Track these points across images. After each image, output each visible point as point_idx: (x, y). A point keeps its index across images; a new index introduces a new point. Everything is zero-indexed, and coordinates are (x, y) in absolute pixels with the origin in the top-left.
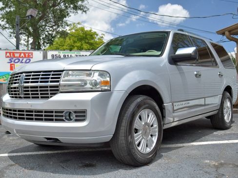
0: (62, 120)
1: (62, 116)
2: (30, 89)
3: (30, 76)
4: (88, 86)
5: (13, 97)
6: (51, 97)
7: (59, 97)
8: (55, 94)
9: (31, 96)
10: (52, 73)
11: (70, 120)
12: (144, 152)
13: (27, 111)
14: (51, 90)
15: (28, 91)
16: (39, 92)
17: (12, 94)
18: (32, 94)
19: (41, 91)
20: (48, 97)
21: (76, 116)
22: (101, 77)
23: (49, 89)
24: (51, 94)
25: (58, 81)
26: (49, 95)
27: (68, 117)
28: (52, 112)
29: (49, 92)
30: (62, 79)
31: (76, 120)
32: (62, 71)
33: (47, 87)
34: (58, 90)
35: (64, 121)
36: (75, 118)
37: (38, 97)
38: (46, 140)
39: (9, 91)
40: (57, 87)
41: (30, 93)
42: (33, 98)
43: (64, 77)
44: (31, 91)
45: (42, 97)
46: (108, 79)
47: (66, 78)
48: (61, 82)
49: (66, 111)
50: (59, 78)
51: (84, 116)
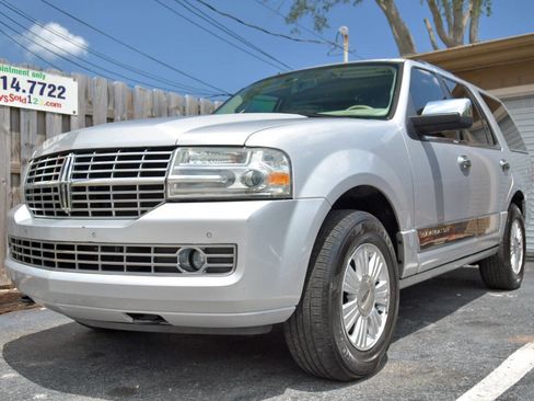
0: (174, 271)
1: (174, 260)
2: (88, 193)
3: (88, 159)
4: (238, 185)
5: (39, 213)
6: (143, 212)
7: (163, 213)
8: (154, 205)
9: (90, 210)
10: (146, 153)
11: (193, 269)
12: (363, 348)
13: (81, 248)
14: (142, 196)
15: (84, 197)
16: (112, 201)
17: (38, 206)
18: (93, 205)
19: (116, 197)
20: (135, 213)
21: (210, 260)
22: (269, 164)
23: (138, 192)
24: (143, 205)
25: (162, 174)
26: (139, 209)
27: (187, 264)
28: (148, 250)
29: (138, 201)
30: (173, 167)
31: (210, 271)
32: (172, 148)
33: (133, 187)
34: (161, 196)
35: (180, 272)
36: (207, 265)
37: (109, 214)
38: (130, 320)
39: (28, 199)
40: (160, 187)
41: (88, 201)
42: (94, 214)
43: (176, 164)
44: (92, 197)
45: (118, 214)
46: (286, 169)
47: (182, 166)
48: (170, 177)
49: (183, 247)
50: (165, 165)
51: (230, 260)
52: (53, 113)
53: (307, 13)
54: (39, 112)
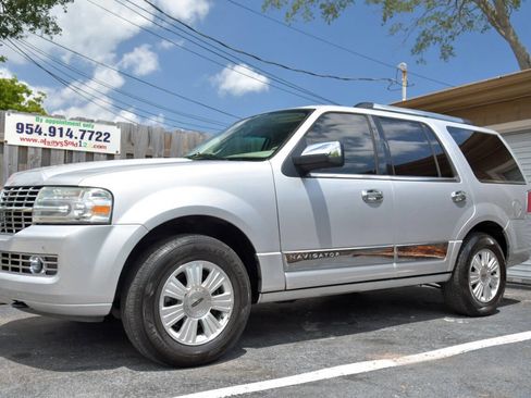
1: (30, 265)
4: (73, 214)
9: (6, 228)
10: (30, 190)
16: (13, 223)
19: (15, 219)
25: (31, 205)
34: (31, 220)
35: (31, 272)
36: (45, 269)
40: (29, 214)
41: (5, 222)
45: (16, 231)
46: (107, 203)
48: (36, 207)
50: (34, 199)
51: (55, 266)
52: (100, 154)
53: (434, 44)
54: (87, 153)
